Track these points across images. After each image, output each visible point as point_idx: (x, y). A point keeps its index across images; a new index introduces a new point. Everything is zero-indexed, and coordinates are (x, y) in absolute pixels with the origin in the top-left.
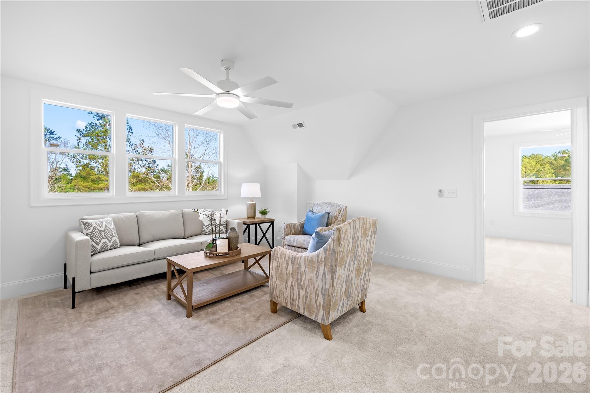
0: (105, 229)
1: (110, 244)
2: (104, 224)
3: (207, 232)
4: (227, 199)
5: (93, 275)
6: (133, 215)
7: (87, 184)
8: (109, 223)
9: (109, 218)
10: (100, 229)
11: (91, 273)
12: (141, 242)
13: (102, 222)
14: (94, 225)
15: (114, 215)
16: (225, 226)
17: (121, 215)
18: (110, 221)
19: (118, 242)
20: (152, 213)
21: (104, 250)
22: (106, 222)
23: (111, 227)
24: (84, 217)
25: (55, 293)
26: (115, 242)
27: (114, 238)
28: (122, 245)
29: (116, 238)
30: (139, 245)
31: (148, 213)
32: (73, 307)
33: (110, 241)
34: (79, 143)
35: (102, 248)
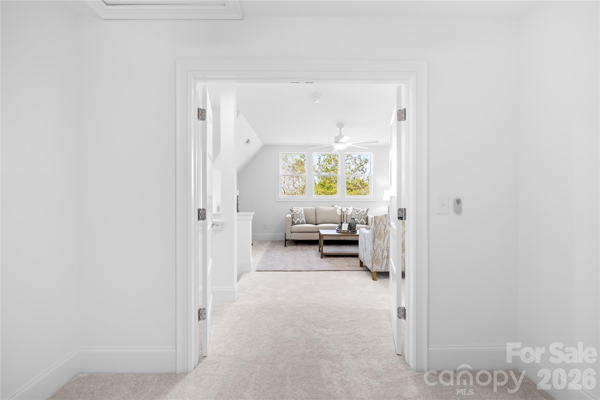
0: (299, 213)
1: (301, 221)
2: (299, 211)
3: (359, 223)
4: (375, 202)
5: (292, 233)
6: (314, 208)
7: (324, 190)
8: (301, 211)
9: (302, 209)
10: (297, 213)
11: (291, 232)
12: (317, 223)
13: (298, 210)
14: (295, 211)
15: (305, 208)
16: (366, 220)
17: (308, 208)
18: (302, 210)
19: (305, 221)
20: (323, 207)
21: (298, 223)
22: (300, 210)
23: (302, 213)
24: (293, 207)
25: (282, 241)
26: (303, 221)
27: (303, 219)
28: (307, 223)
29: (304, 219)
30: (316, 225)
31: (321, 207)
32: (285, 246)
33: (301, 220)
34: (320, 161)
35: (297, 223)
